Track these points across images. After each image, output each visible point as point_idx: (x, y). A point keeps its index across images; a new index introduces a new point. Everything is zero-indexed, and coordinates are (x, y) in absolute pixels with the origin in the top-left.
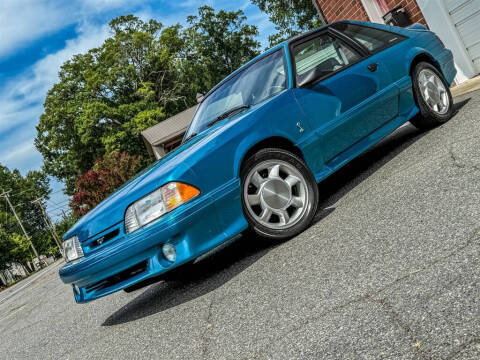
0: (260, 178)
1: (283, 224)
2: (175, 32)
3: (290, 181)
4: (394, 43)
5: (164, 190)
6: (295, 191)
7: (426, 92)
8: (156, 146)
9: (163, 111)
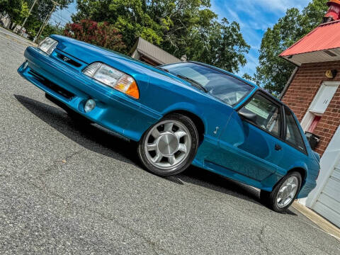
0: (171, 128)
1: (153, 160)
2: (212, 17)
3: (181, 147)
4: (299, 150)
5: (125, 76)
6: (178, 154)
7: (284, 188)
8: (138, 52)
9: (161, 42)
